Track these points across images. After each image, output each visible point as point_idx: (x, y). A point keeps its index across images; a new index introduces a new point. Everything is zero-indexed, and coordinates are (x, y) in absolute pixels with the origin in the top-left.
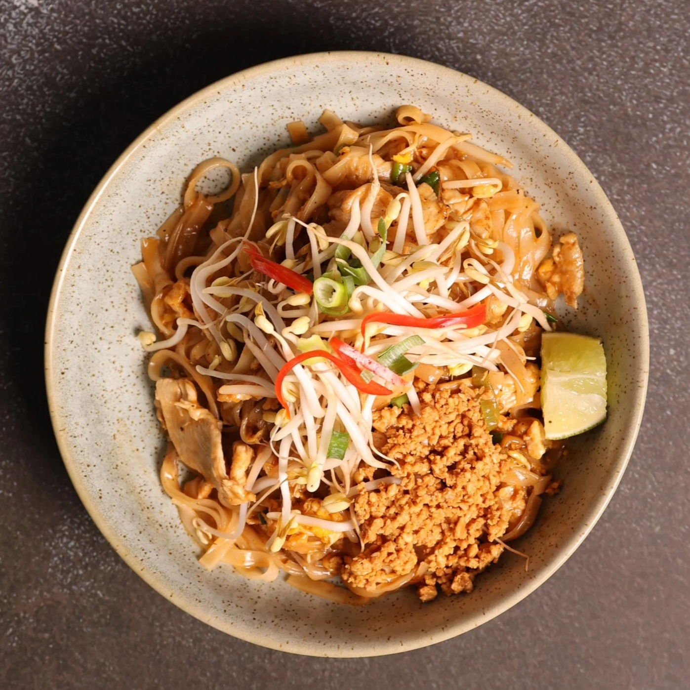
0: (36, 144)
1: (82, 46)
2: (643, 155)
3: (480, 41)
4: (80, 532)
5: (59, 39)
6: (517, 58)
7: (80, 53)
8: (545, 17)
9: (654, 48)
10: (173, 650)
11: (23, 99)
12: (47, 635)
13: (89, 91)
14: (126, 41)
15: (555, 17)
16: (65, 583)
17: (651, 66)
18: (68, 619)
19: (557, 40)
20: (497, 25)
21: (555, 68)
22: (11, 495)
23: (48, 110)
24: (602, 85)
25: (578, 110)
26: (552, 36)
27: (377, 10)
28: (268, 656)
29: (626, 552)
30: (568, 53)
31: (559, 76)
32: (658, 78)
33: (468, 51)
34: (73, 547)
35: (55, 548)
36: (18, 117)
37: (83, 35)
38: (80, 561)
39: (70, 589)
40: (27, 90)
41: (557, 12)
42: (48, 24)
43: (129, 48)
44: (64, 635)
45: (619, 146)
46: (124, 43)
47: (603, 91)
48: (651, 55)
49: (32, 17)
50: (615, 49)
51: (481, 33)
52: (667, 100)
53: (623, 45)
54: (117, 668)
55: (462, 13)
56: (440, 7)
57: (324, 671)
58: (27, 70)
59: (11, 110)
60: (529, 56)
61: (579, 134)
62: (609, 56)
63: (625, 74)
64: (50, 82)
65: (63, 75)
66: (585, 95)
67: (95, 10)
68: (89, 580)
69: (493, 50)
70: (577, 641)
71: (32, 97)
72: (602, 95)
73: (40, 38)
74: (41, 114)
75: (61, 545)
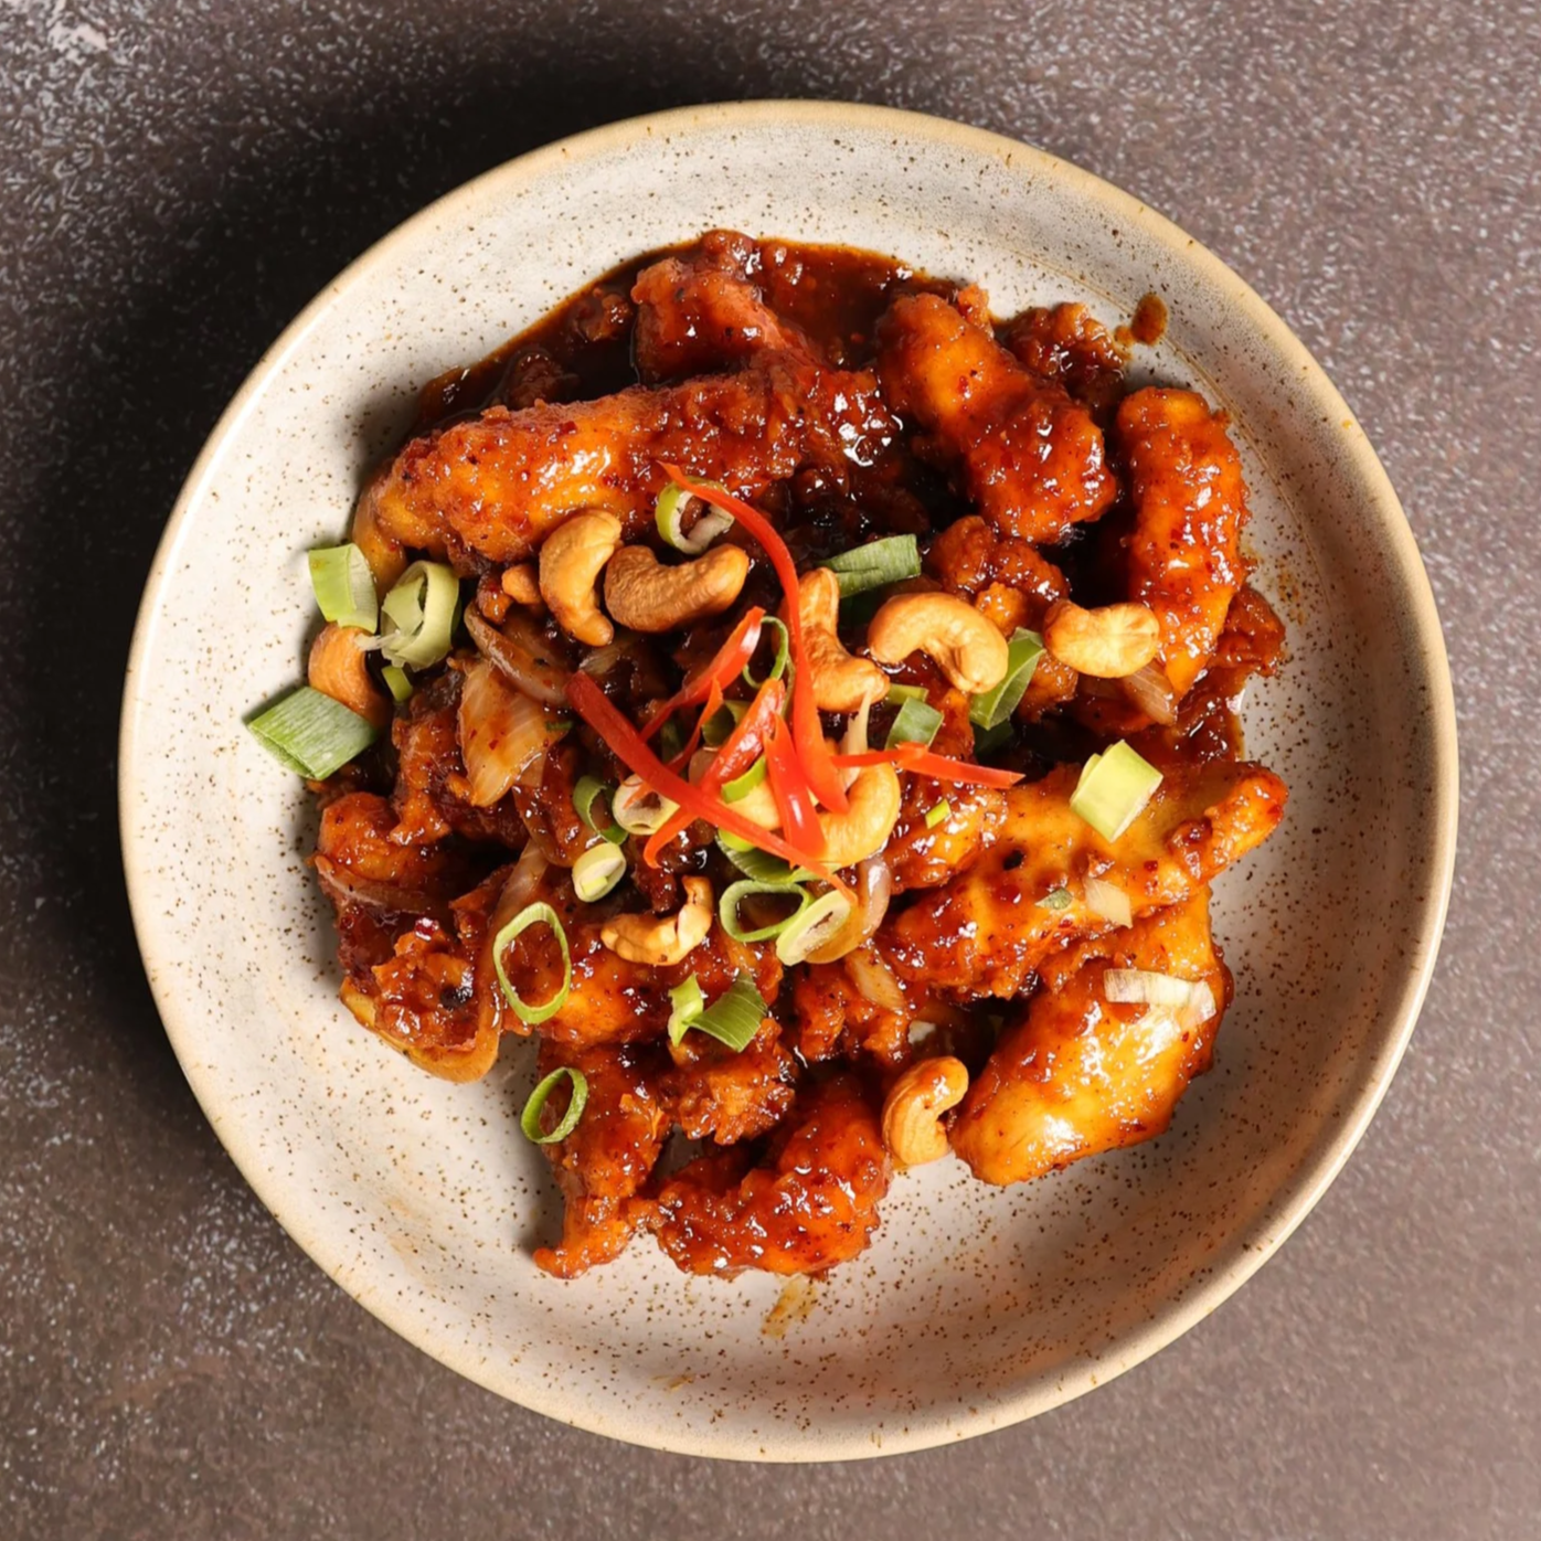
0: (114, 357)
1: (209, 135)
2: (1470, 321)
3: (1096, 84)
4: (250, 1218)
5: (155, 121)
6: (1180, 117)
7: (205, 150)
8: (1240, 24)
9: (1485, 81)
10: (467, 1472)
11: (81, 259)
12: (184, 1453)
13: (228, 233)
14: (306, 120)
15: (1261, 22)
16: (220, 1335)
17: (1479, 122)
18: (229, 1415)
19: (1267, 73)
20: (1131, 45)
21: (1265, 136)
22: (90, 1142)
23: (139, 280)
24: (1372, 169)
25: (1321, 228)
26: (1257, 65)
27: (862, 24)
28: (680, 1477)
29: (1471, 1209)
30: (1293, 101)
31: (1274, 154)
32: (1496, 149)
33: (1070, 106)
34: (234, 1252)
35: (193, 1256)
36: (72, 299)
37: (209, 110)
38: (252, 1283)
39: (232, 1347)
40: (88, 239)
41: (1264, 10)
42: (129, 88)
43: (313, 133)
44: (222, 1450)
45: (1415, 303)
46: (302, 124)
47: (1375, 183)
48: (1479, 97)
49: (95, 75)
50: (1399, 88)
51: (1099, 66)
52: (1520, 196)
53: (1415, 78)
54: (344, 1518)
55: (1053, 23)
56: (1003, 12)
57: (806, 1504)
58: (89, 194)
59: (57, 284)
60: (1207, 112)
61: (1327, 281)
62: (1386, 103)
63: (1423, 143)
64: (139, 218)
65: (170, 201)
66: (1335, 193)
67: (234, 53)
68: (272, 1326)
69: (1126, 101)
70: (1370, 1410)
71: (101, 253)
72: (1372, 192)
73: (113, 121)
74: (124, 289)
75: (208, 1250)
